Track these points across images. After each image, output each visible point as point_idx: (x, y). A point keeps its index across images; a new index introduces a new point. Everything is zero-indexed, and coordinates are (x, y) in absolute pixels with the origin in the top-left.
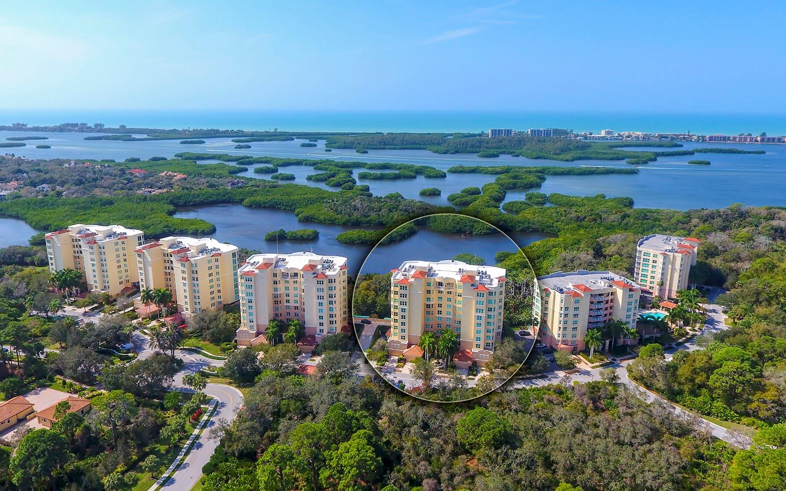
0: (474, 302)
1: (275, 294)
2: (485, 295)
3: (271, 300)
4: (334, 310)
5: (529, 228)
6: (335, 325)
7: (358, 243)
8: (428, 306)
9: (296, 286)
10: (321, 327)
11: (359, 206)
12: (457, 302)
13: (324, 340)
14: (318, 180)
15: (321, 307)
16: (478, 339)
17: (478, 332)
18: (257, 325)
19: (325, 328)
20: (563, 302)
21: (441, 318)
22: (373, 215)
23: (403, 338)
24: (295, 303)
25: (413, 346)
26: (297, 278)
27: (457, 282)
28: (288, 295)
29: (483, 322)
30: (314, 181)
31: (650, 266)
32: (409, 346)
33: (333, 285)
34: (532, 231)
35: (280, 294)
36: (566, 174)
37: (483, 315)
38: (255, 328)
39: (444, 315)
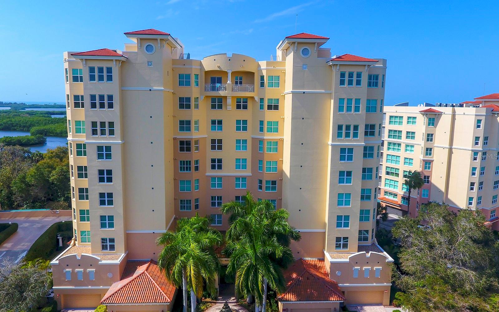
0: (331, 104)
12: (266, 127)
16: (342, 220)
17: (342, 199)
20: (482, 124)
21: (220, 178)
23: (108, 245)
32: (128, 268)
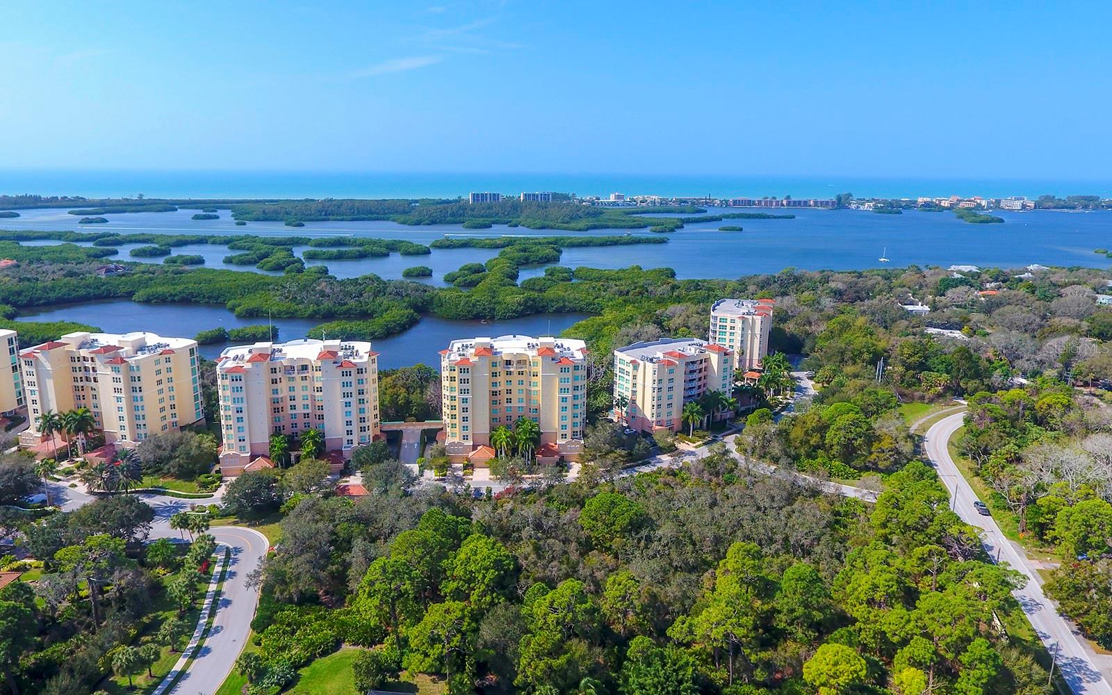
0: (557, 380)
1: (274, 399)
2: (570, 370)
3: (269, 407)
4: (366, 411)
5: (564, 307)
6: (367, 433)
8: (494, 393)
9: (304, 383)
10: (350, 437)
11: (328, 290)
12: (532, 384)
13: (357, 453)
14: (243, 263)
15: (348, 409)
16: (564, 427)
17: (563, 418)
18: (251, 444)
19: (355, 438)
20: (656, 373)
21: (510, 407)
23: (465, 438)
24: (304, 408)
25: (479, 448)
26: (308, 372)
27: (531, 358)
28: (293, 399)
29: (569, 404)
30: (237, 264)
31: (728, 334)
32: (474, 447)
33: (364, 376)
34: (569, 311)
35: (282, 398)
36: (584, 246)
37: (569, 395)
39: (515, 404)
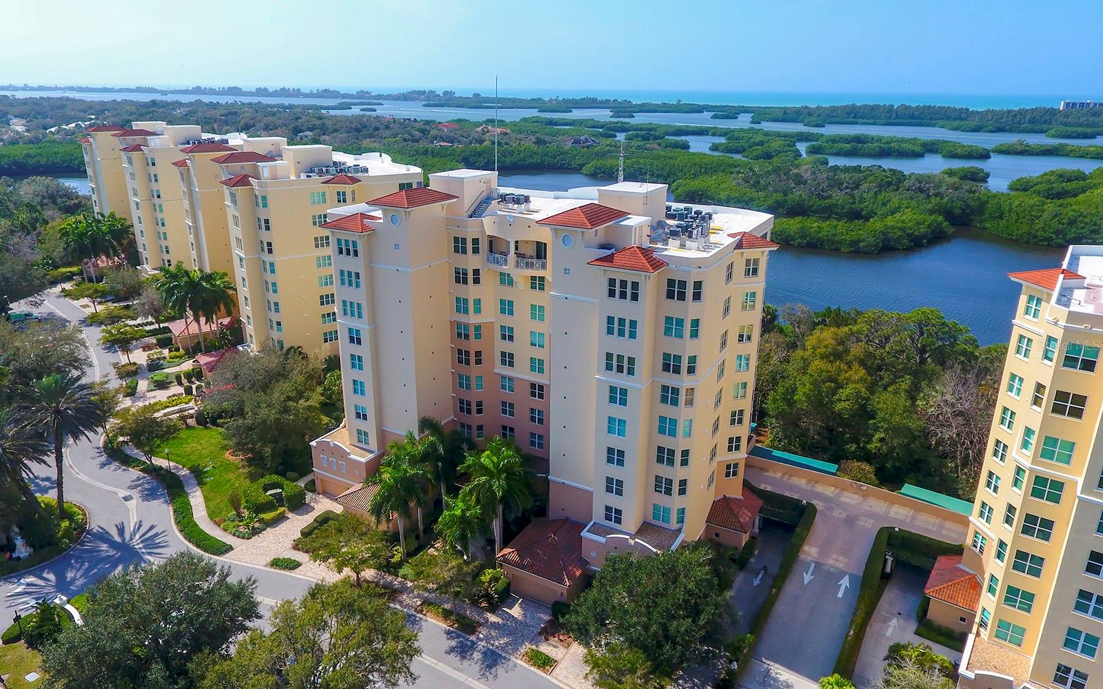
1: (459, 325)
3: (444, 343)
6: (675, 502)
7: (799, 246)
9: (537, 298)
10: (614, 501)
13: (620, 560)
14: (730, 150)
15: (617, 411)
18: (381, 436)
19: (633, 507)
22: (838, 196)
24: (533, 369)
26: (544, 267)
28: (508, 335)
30: (722, 151)
33: (689, 310)
35: (478, 328)
38: (373, 444)
